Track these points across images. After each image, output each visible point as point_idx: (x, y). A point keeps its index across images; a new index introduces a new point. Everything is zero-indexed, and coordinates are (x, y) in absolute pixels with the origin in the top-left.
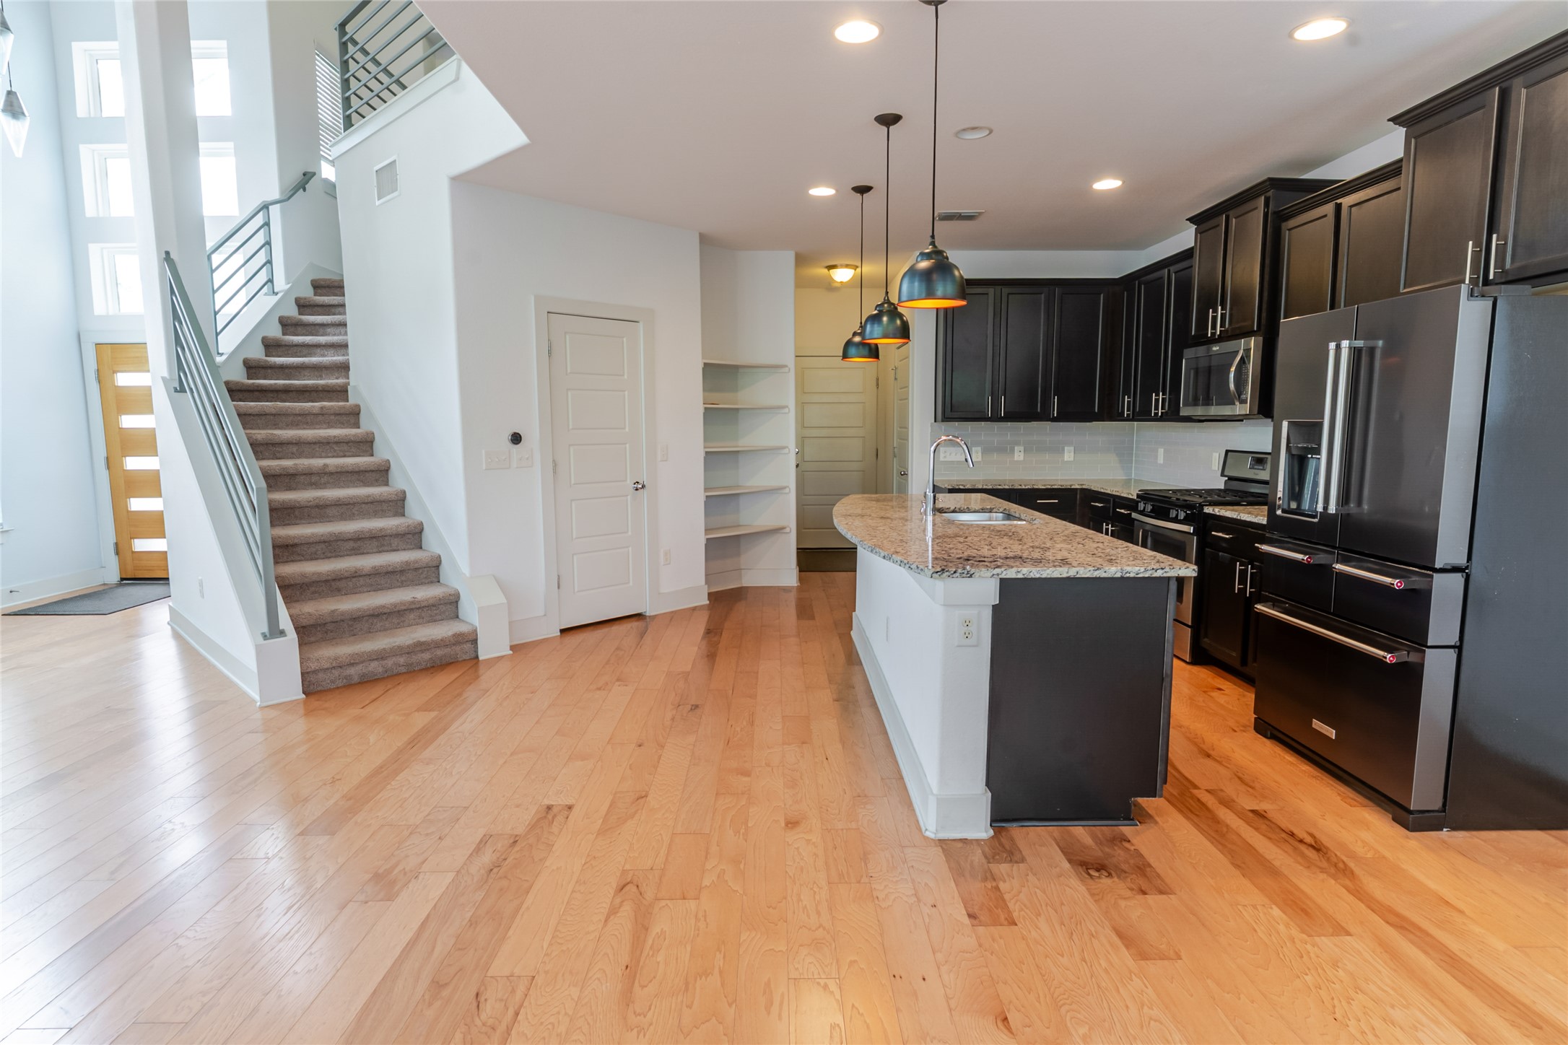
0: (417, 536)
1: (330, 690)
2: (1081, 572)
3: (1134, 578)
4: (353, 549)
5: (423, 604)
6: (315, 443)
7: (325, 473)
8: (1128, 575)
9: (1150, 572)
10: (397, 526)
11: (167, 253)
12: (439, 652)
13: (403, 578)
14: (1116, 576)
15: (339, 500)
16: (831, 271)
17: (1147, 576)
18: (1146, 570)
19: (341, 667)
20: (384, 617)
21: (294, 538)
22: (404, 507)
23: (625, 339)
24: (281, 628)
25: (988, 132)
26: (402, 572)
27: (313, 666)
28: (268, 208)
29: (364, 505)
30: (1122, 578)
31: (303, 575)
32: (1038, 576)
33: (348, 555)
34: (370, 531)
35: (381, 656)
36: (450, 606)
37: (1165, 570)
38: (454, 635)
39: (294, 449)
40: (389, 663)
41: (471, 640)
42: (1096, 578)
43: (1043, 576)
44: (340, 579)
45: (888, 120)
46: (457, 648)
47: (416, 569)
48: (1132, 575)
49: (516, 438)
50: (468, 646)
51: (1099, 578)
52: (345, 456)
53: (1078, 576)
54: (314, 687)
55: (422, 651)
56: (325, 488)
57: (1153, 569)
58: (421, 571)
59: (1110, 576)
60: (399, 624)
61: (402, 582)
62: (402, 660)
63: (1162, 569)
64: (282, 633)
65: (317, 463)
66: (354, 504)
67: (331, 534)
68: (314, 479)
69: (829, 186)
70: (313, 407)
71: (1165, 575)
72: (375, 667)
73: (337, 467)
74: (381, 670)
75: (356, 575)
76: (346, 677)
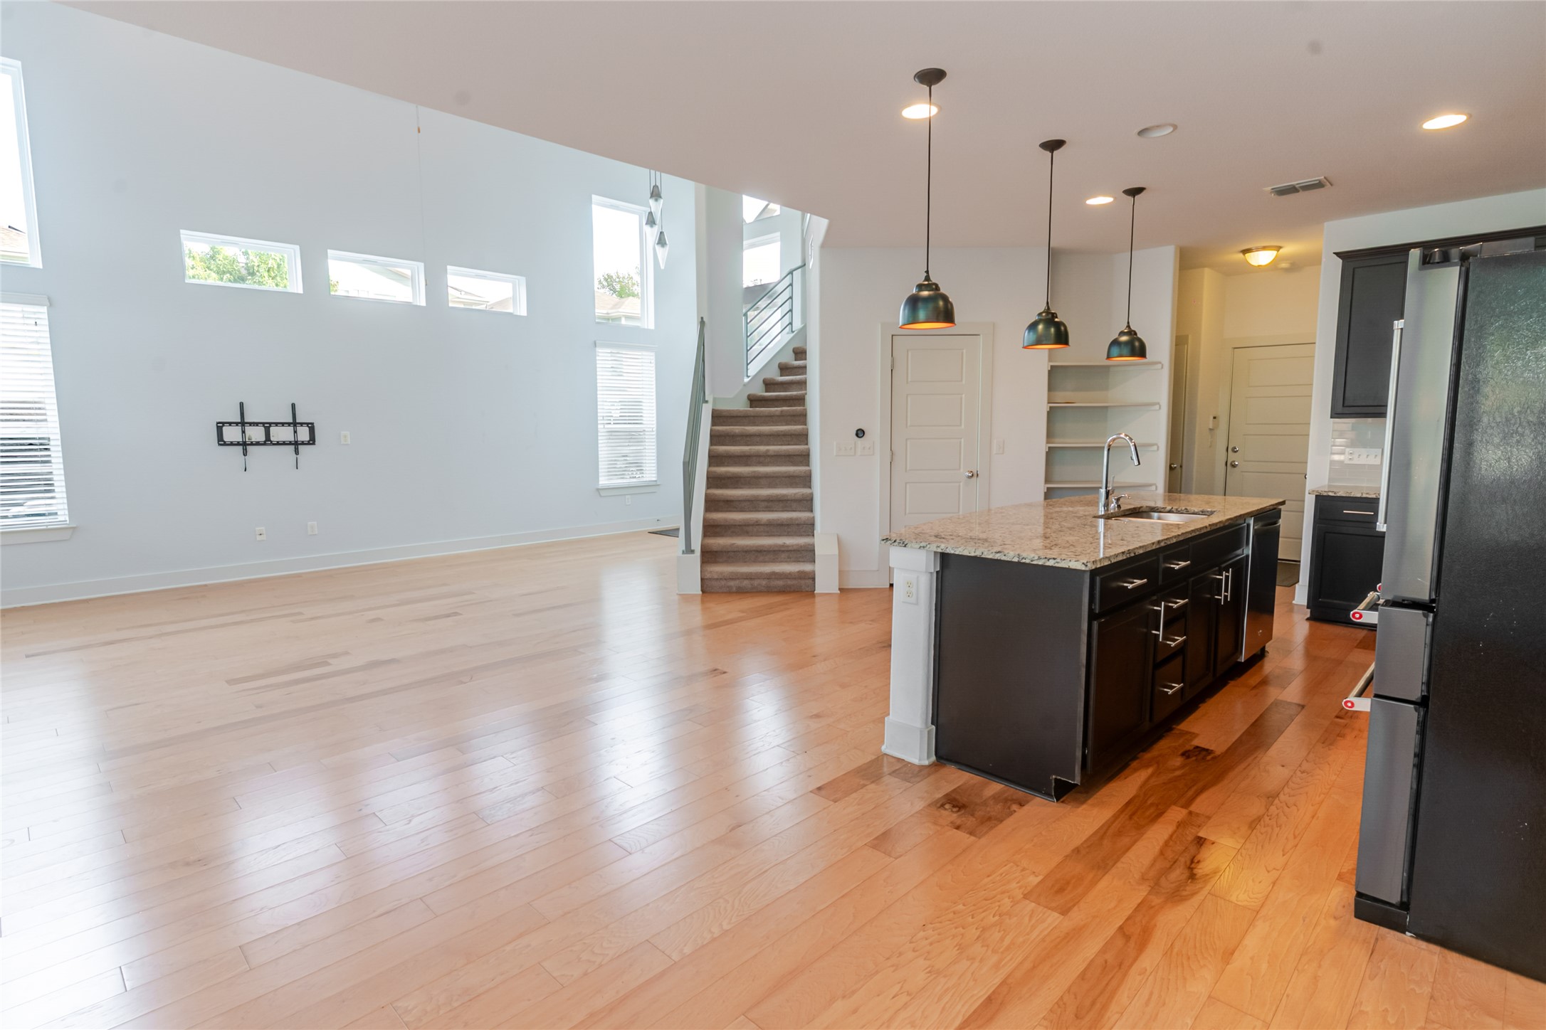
0: (809, 502)
1: (717, 593)
2: (985, 553)
3: (1029, 564)
4: (767, 507)
5: (790, 548)
6: (770, 435)
7: (769, 456)
8: (1024, 561)
9: (1043, 561)
10: (795, 494)
11: (702, 318)
12: (789, 582)
13: (789, 530)
14: (1013, 560)
15: (767, 473)
16: (1247, 255)
17: (1040, 563)
18: (1039, 558)
19: (725, 579)
20: (765, 553)
21: (731, 496)
22: (810, 482)
23: (964, 351)
24: (692, 548)
25: (1171, 129)
26: (788, 525)
27: (708, 576)
28: (792, 274)
29: (783, 479)
30: (1019, 563)
31: (726, 520)
32: (952, 552)
33: (763, 511)
34: (777, 495)
35: (750, 577)
36: (808, 554)
37: (1056, 561)
38: (798, 572)
39: (758, 439)
40: (756, 583)
41: (811, 577)
42: (997, 560)
43: (957, 553)
44: (748, 525)
45: (1053, 146)
46: (803, 582)
47: (798, 525)
48: (1027, 561)
49: (860, 433)
50: (811, 581)
51: (1000, 560)
52: (789, 445)
53: (983, 556)
54: (707, 588)
55: (777, 579)
56: (768, 466)
57: (1046, 558)
58: (801, 527)
59: (1009, 559)
60: (774, 559)
61: (788, 532)
62: (764, 582)
63: (1054, 559)
64: (693, 552)
65: (763, 448)
66: (777, 477)
67: (753, 496)
68: (762, 459)
69: (1105, 194)
70: (777, 410)
71: (1057, 565)
72: (746, 583)
73: (774, 451)
74: (750, 586)
75: (757, 524)
76: (728, 587)
